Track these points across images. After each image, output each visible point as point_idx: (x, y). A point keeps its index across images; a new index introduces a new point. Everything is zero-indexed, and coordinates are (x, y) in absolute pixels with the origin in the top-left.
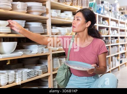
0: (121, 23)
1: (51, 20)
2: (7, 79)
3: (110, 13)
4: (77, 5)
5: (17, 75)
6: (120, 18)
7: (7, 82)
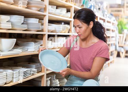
0: (108, 22)
1: (49, 16)
2: (6, 78)
3: (99, 11)
4: (71, 2)
5: (15, 74)
6: (107, 17)
7: (5, 81)
